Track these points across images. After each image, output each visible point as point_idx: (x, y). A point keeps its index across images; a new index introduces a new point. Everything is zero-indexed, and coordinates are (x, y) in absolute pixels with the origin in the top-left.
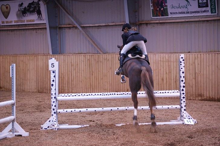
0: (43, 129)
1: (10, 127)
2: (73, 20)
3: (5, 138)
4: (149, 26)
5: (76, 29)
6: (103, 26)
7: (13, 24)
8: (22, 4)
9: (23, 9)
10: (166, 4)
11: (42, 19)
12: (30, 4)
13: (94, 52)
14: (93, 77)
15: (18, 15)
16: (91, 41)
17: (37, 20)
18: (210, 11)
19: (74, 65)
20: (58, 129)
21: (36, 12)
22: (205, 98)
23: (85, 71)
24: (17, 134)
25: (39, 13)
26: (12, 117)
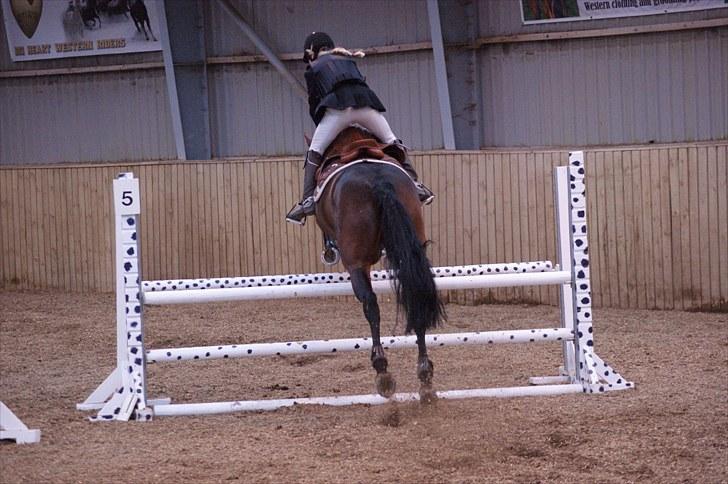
0: (99, 418)
2: (254, 39)
4: (514, 54)
5: (267, 68)
7: (54, 54)
9: (84, 5)
11: (150, 35)
15: (68, 25)
17: (133, 39)
19: (262, 195)
20: (148, 417)
22: (706, 301)
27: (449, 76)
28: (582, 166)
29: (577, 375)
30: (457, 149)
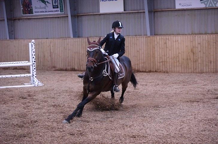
4: (21, 21)
10: (31, 6)
18: (60, 11)
22: (57, 69)
27: (8, 25)
28: (34, 43)
29: (33, 83)
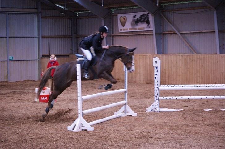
0: (148, 111)
1: (123, 109)
2: (174, 28)
3: (120, 117)
5: (176, 35)
6: (197, 33)
7: (128, 31)
8: (136, 16)
9: (136, 20)
11: (150, 27)
12: (141, 16)
13: (189, 53)
14: (189, 72)
15: (132, 25)
16: (187, 45)
17: (147, 28)
19: (174, 63)
20: (159, 112)
21: (146, 22)
23: (182, 67)
24: (128, 114)
25: (148, 22)
26: (124, 102)
27: (219, 37)
30: (220, 54)
